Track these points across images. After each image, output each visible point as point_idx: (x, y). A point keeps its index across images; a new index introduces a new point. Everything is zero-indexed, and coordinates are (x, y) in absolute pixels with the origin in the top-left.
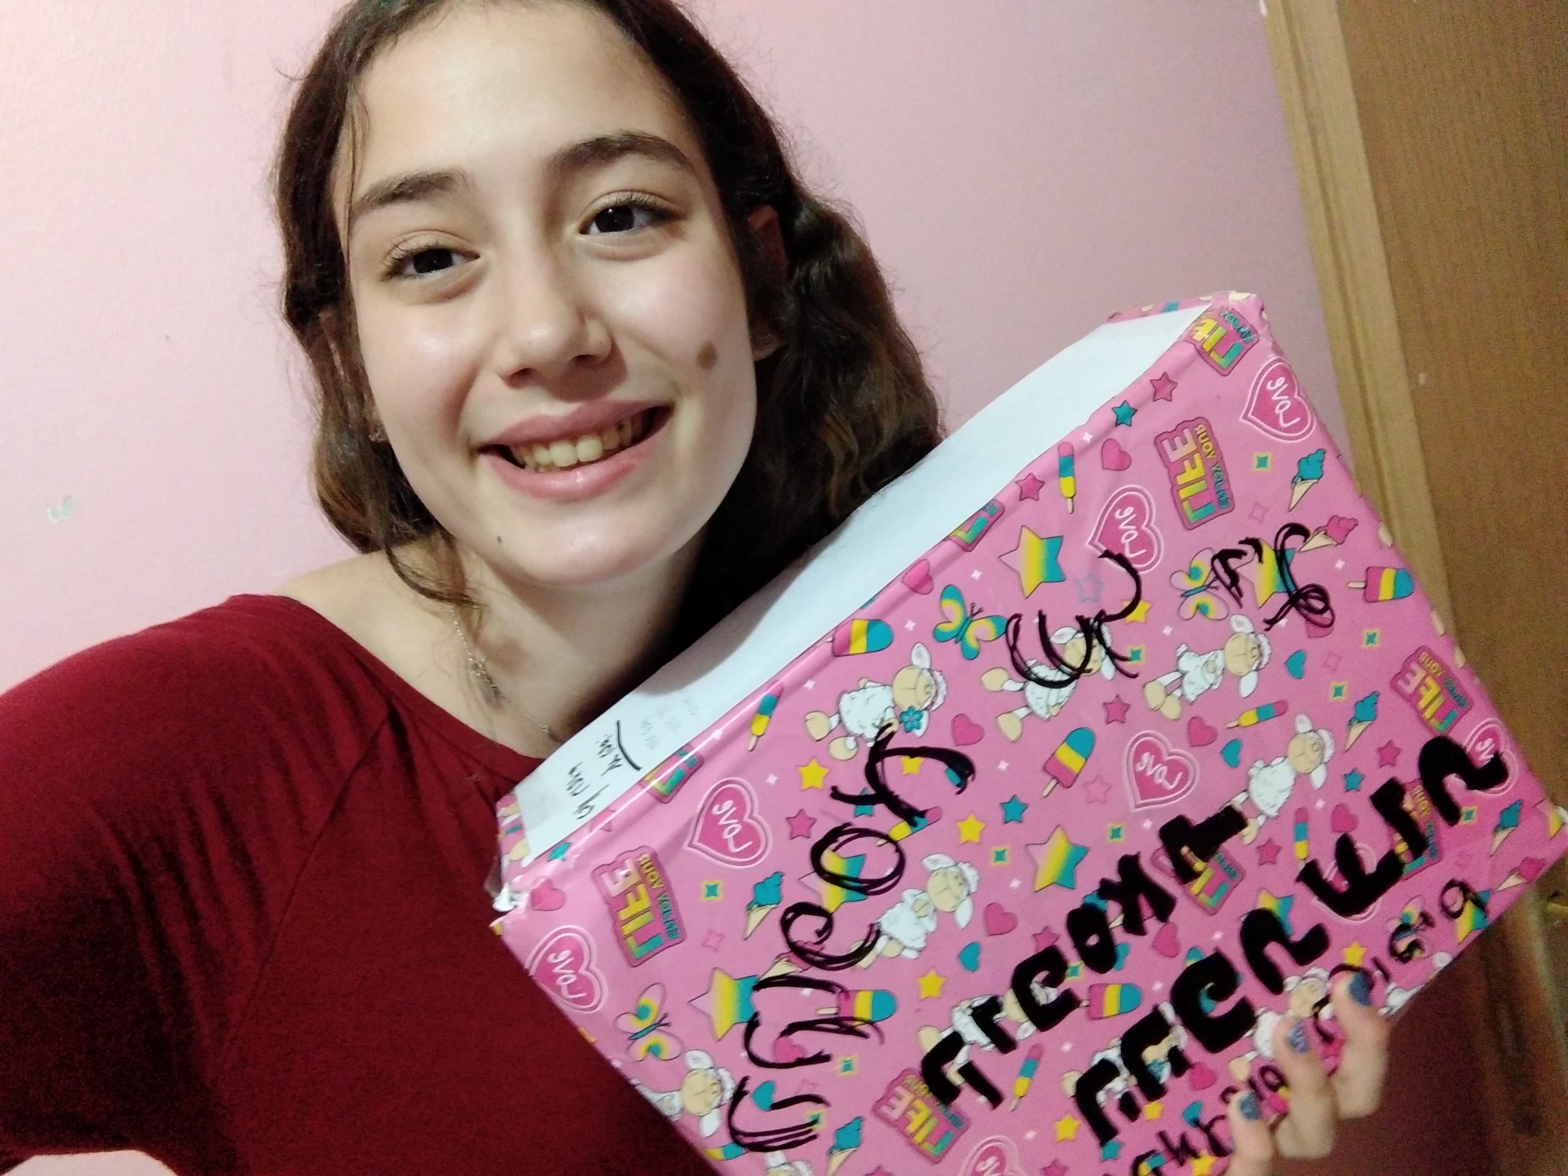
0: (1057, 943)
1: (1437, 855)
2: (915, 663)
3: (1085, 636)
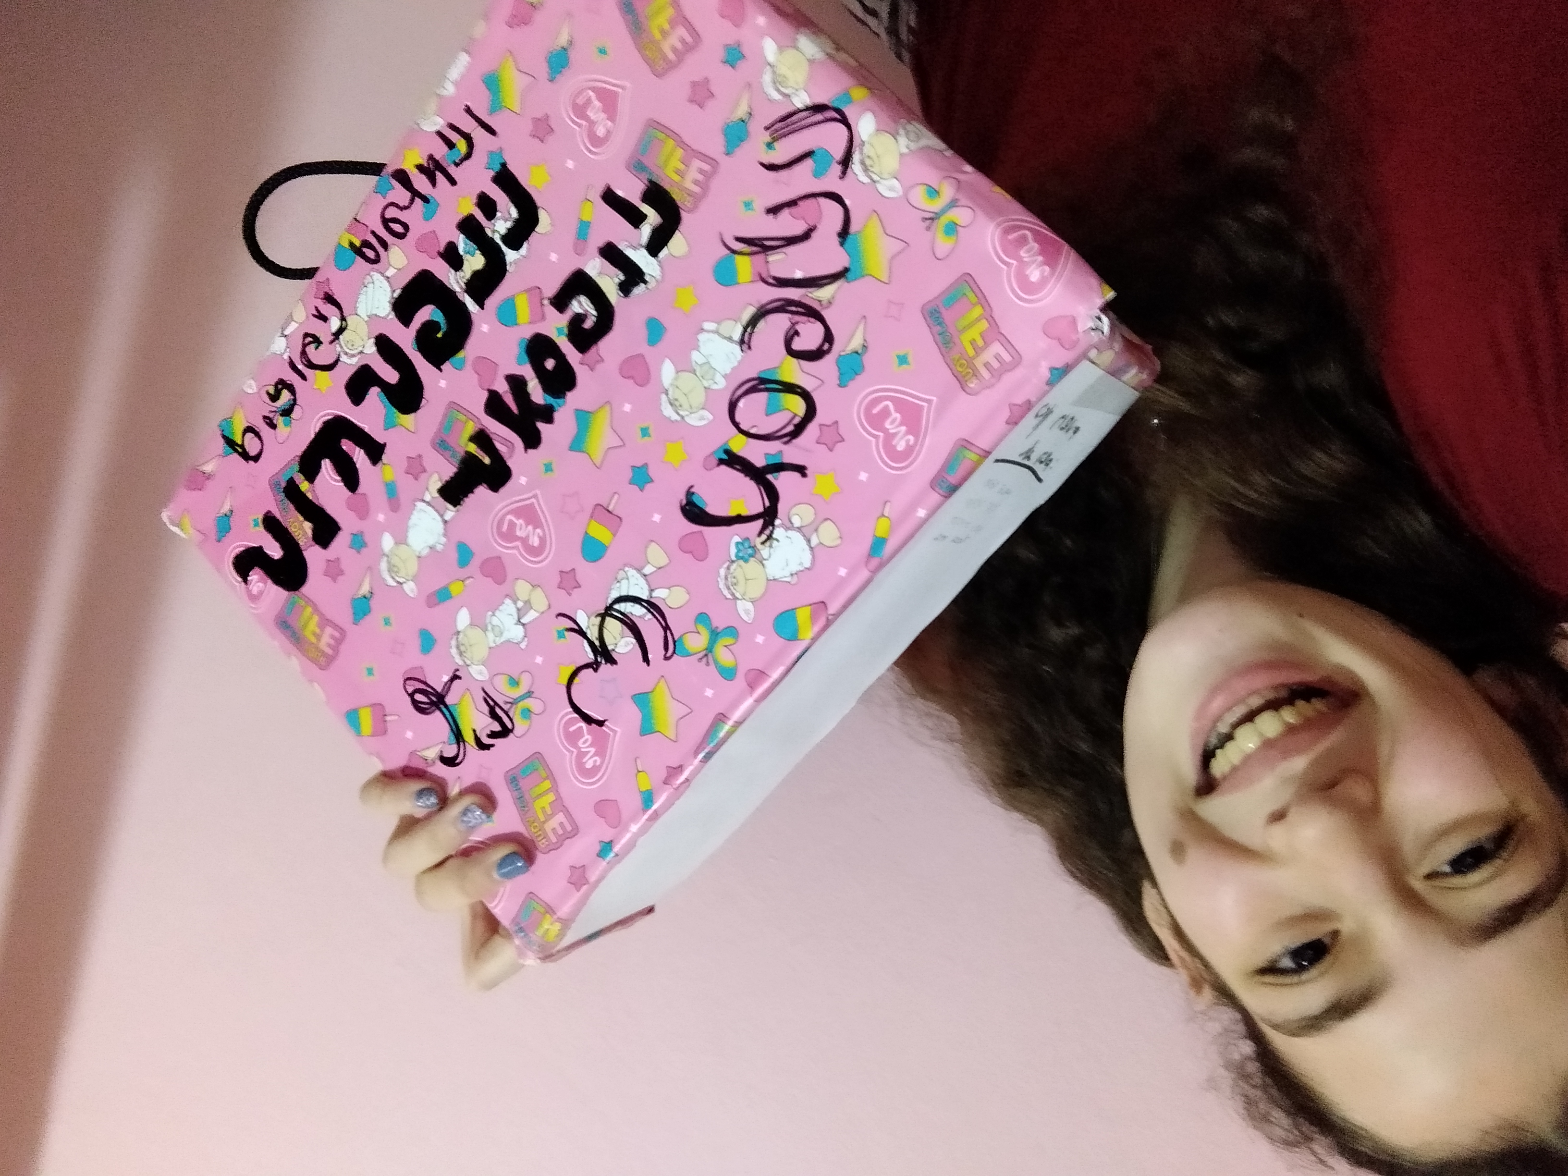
0: (581, 355)
1: (274, 484)
2: (751, 603)
3: (606, 647)
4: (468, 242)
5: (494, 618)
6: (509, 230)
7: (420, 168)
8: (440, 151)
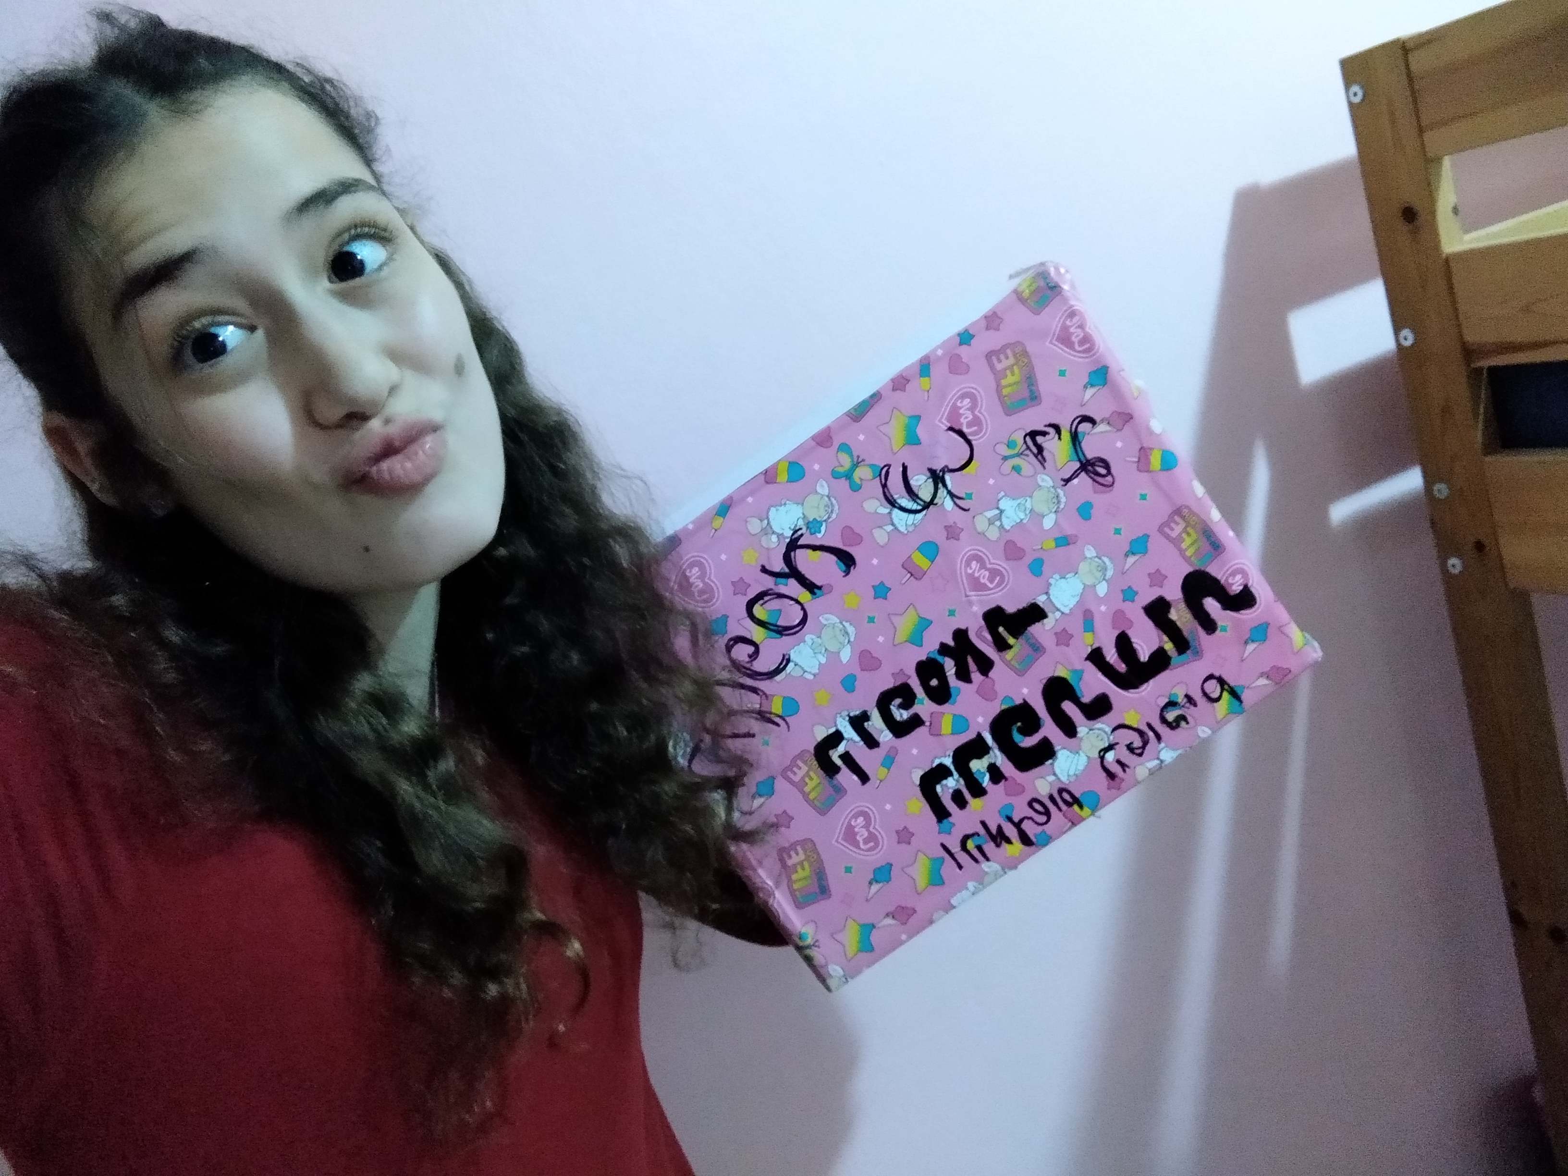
0: (910, 682)
1: (1199, 654)
2: (818, 491)
3: (933, 480)
4: (980, 780)
5: (1022, 517)
6: (946, 778)
7: (1009, 842)
8: (989, 847)
